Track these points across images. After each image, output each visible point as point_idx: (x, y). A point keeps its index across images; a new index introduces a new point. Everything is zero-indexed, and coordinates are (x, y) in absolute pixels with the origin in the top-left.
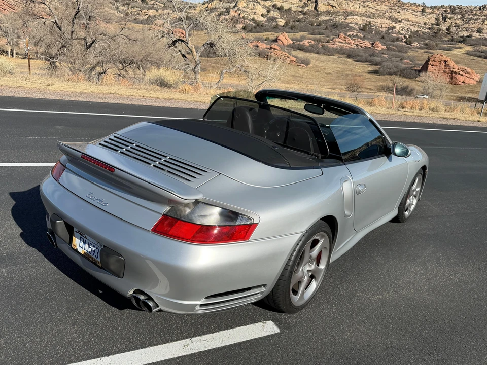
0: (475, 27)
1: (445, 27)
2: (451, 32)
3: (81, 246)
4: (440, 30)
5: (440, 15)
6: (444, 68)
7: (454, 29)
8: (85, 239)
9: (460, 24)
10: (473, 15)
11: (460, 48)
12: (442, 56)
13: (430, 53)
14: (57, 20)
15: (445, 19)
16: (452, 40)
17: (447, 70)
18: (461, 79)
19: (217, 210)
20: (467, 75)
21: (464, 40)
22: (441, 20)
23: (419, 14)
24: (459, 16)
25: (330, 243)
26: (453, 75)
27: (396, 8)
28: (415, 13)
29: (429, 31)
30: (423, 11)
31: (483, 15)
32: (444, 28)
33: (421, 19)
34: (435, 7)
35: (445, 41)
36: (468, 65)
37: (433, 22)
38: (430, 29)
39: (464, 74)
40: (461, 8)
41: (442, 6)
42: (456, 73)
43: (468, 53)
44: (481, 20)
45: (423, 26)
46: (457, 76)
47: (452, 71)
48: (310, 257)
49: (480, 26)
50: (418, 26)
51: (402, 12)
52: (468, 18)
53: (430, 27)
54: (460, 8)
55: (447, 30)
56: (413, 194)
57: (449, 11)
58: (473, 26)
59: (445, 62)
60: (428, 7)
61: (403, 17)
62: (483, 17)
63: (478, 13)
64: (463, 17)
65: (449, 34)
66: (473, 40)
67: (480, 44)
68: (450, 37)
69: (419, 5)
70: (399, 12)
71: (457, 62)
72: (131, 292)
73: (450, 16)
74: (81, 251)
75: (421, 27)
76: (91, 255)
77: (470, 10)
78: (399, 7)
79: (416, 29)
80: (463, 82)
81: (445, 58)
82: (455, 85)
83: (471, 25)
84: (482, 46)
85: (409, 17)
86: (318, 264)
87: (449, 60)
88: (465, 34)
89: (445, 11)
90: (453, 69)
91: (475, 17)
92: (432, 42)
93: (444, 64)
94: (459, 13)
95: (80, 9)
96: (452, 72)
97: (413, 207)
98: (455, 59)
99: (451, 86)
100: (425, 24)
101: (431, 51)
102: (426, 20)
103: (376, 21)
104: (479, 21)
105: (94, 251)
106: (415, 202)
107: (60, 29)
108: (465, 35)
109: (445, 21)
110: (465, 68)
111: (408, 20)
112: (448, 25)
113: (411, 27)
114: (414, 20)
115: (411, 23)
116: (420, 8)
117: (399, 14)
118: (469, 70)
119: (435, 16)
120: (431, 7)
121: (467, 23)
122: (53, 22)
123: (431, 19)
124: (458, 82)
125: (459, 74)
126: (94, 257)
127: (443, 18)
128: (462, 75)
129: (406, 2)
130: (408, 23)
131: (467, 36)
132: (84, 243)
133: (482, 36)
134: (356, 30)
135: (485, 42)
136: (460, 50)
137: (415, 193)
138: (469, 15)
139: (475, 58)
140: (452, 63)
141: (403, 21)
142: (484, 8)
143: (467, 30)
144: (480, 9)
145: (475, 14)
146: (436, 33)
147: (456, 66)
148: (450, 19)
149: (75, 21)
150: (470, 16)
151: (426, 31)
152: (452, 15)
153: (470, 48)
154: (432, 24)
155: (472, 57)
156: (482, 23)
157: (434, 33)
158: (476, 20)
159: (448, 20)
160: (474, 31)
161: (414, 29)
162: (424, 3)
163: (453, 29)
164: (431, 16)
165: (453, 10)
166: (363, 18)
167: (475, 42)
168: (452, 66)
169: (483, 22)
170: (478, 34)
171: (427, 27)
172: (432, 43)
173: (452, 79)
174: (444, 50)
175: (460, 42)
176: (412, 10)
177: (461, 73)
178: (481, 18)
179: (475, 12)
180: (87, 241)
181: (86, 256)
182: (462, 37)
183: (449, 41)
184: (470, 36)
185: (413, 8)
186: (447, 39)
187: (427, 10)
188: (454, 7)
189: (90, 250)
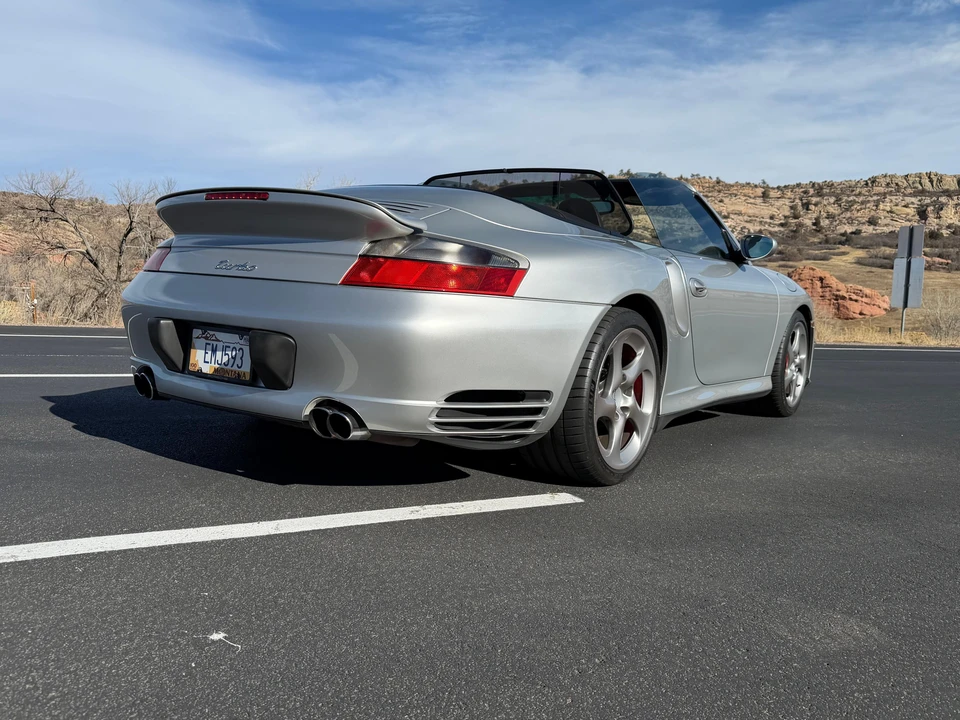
0: (864, 215)
1: (810, 219)
2: (822, 228)
3: (208, 359)
4: (800, 225)
5: (797, 201)
6: (820, 290)
7: (827, 222)
8: (215, 343)
9: (836, 212)
10: (855, 195)
11: (844, 254)
12: (813, 270)
13: (791, 267)
14: (90, 249)
15: (806, 206)
16: (827, 241)
17: (827, 294)
18: (855, 308)
20: (864, 299)
21: (847, 239)
22: (800, 208)
23: (759, 201)
24: (832, 200)
25: (656, 365)
26: (840, 301)
27: (716, 194)
28: (752, 201)
29: (782, 229)
30: (765, 196)
31: (875, 194)
32: (808, 221)
33: (765, 211)
34: (785, 187)
35: (814, 243)
36: (863, 283)
37: (787, 214)
38: (782, 225)
39: (859, 298)
40: (833, 185)
41: (799, 185)
42: (844, 298)
43: (859, 262)
44: (872, 204)
45: (768, 220)
46: (848, 303)
47: (837, 296)
48: (624, 377)
49: (873, 213)
50: (761, 222)
51: (726, 200)
52: (847, 202)
53: (782, 221)
54: (831, 185)
55: (814, 224)
57: (811, 191)
58: (859, 214)
59: (821, 279)
60: (773, 188)
61: (731, 208)
62: (875, 198)
63: (864, 191)
64: (838, 201)
65: (819, 231)
66: (864, 238)
67: (878, 245)
68: (821, 236)
69: (756, 186)
70: (721, 201)
71: (842, 280)
72: (307, 412)
73: (814, 200)
74: (207, 369)
75: (766, 223)
76: (229, 367)
77: (850, 188)
78: (719, 191)
79: (758, 228)
80: (861, 314)
81: (819, 273)
82: (847, 319)
83: (855, 212)
84: (883, 248)
85: (742, 209)
86: (639, 399)
87: (828, 276)
88: (849, 229)
89: (805, 192)
90: (838, 290)
91: (861, 199)
92: (790, 248)
93: (819, 283)
94: (830, 195)
95: (134, 224)
96: (837, 297)
97: (799, 391)
98: (837, 274)
99: (840, 321)
100: (772, 218)
101: (791, 263)
102: (773, 211)
103: (680, 221)
104: (868, 205)
105: (234, 358)
106: (801, 381)
107: (96, 265)
108: (849, 231)
109: (808, 209)
110: (860, 287)
111: (740, 214)
112: (815, 215)
113: (748, 225)
114: (751, 212)
115: (746, 218)
116: (759, 191)
117: (721, 204)
118: (867, 291)
119: (787, 202)
120: (778, 188)
121: (847, 210)
122: (81, 252)
123: (781, 208)
124: (851, 315)
125: (851, 299)
126: (235, 368)
127: (803, 205)
128: (856, 301)
129: (732, 182)
130: (741, 217)
131: (852, 233)
132: (214, 351)
133: (880, 229)
134: (647, 238)
135: (887, 240)
136: (844, 258)
137: (797, 361)
138: (848, 196)
139: (874, 269)
140: (833, 282)
141: (732, 216)
142: (873, 182)
143: (850, 221)
144: (867, 184)
145: (860, 194)
146: (794, 231)
147: (841, 286)
148: (816, 205)
149: (125, 247)
150: (851, 198)
151: (777, 229)
152: (818, 199)
153: (861, 253)
154: (785, 217)
155: (868, 269)
156: (874, 208)
157: (793, 231)
158: (862, 203)
159: (812, 207)
160: (864, 223)
161: (753, 228)
162: (764, 183)
163: (825, 223)
164: (781, 202)
165: (819, 190)
166: (657, 218)
167: (868, 242)
168: (834, 286)
169: (877, 206)
170: (872, 227)
171: (777, 222)
172: (791, 249)
173: (838, 309)
174: (815, 259)
175: (842, 243)
176: (745, 196)
177: (854, 297)
178: (871, 199)
179: (858, 190)
180: (220, 345)
181: (219, 376)
182: (843, 235)
183: (820, 243)
184: (857, 232)
185: (746, 191)
186: (816, 240)
187: (772, 194)
188: (819, 184)
189: (225, 359)
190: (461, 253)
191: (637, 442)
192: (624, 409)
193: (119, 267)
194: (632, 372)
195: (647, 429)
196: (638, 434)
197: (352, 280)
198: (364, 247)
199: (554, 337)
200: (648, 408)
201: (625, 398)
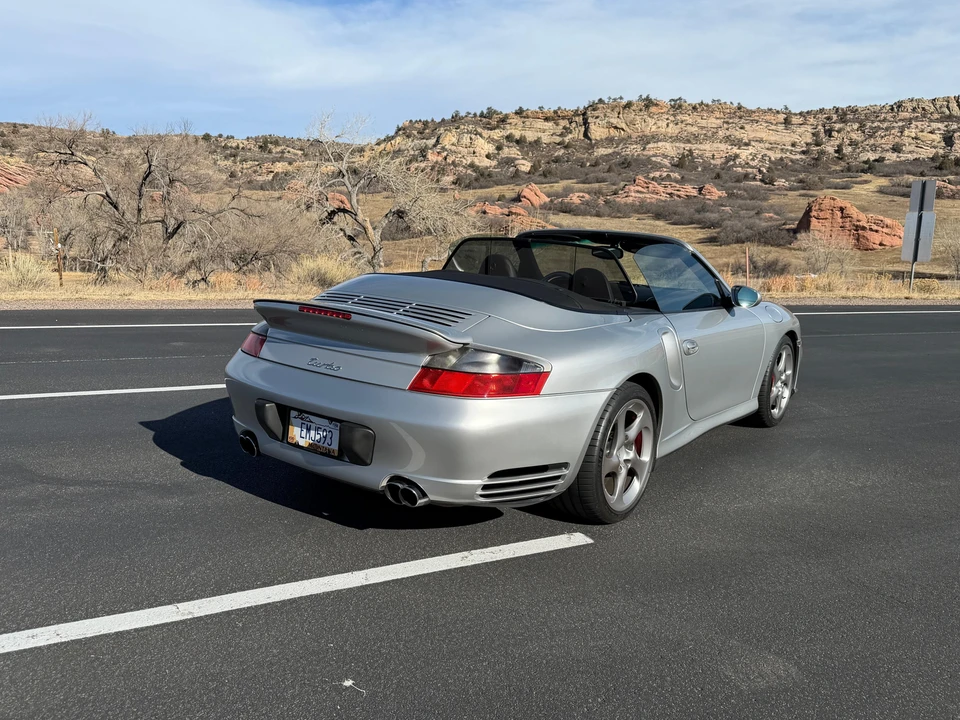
0: (888, 141)
1: (833, 146)
2: (843, 154)
3: (304, 434)
4: (823, 153)
5: (820, 127)
6: (840, 220)
7: (850, 149)
8: (309, 424)
9: (860, 139)
10: (879, 121)
11: (866, 182)
12: (834, 199)
13: (812, 196)
14: (110, 192)
15: (829, 133)
16: (849, 169)
17: (847, 225)
18: (875, 238)
19: (494, 358)
20: (885, 230)
21: (870, 167)
22: (822, 135)
23: (781, 127)
24: (856, 126)
25: (653, 421)
26: (860, 232)
27: (737, 120)
28: (773, 127)
29: (803, 157)
30: (787, 122)
31: (900, 120)
32: (830, 149)
33: (786, 137)
34: (808, 112)
35: (836, 171)
36: (885, 213)
37: (809, 141)
38: (803, 152)
39: (879, 228)
40: (857, 110)
41: (822, 111)
42: (864, 228)
43: (881, 191)
44: (897, 130)
45: (790, 148)
46: (868, 234)
47: (857, 226)
48: (627, 437)
49: (897, 139)
50: (782, 149)
51: (747, 127)
52: (871, 128)
53: (804, 149)
54: (854, 111)
55: (836, 152)
56: (780, 379)
57: (835, 117)
58: (883, 141)
59: (842, 209)
60: (796, 114)
61: (752, 135)
62: (900, 124)
63: (889, 116)
64: (862, 127)
65: (841, 159)
66: (886, 166)
67: (902, 173)
68: (843, 164)
69: (778, 112)
70: (742, 128)
71: (863, 209)
72: (384, 483)
73: (837, 126)
74: (303, 443)
75: (787, 150)
76: (321, 444)
77: (874, 113)
78: (740, 118)
79: (779, 156)
80: (881, 244)
81: (840, 202)
82: (867, 250)
83: (878, 139)
84: (906, 176)
85: (763, 135)
86: (639, 451)
87: (848, 205)
88: (872, 156)
89: (828, 118)
90: (859, 221)
91: (885, 125)
92: (811, 176)
93: (839, 214)
94: (854, 121)
95: (153, 168)
96: (857, 228)
97: (784, 403)
98: (859, 203)
99: (859, 252)
100: (793, 145)
101: (811, 192)
102: (795, 138)
103: (702, 147)
104: (893, 131)
105: (325, 437)
106: (787, 393)
107: (116, 208)
108: (872, 158)
109: (830, 136)
110: (881, 218)
111: (761, 141)
112: (837, 142)
113: (769, 153)
114: (773, 138)
115: (767, 145)
116: (781, 117)
117: (743, 131)
118: (888, 221)
119: (809, 128)
120: (801, 114)
121: (871, 136)
122: (102, 195)
123: (803, 135)
124: (871, 245)
125: (871, 230)
126: (326, 445)
127: (825, 131)
128: (877, 231)
129: (754, 108)
130: (762, 145)
131: (876, 160)
132: (309, 430)
133: (903, 157)
134: (666, 166)
135: (910, 167)
136: (866, 186)
137: (783, 377)
138: (873, 122)
139: (896, 198)
140: (854, 212)
141: (753, 143)
142: (899, 107)
143: (874, 148)
144: (892, 109)
145: (885, 120)
146: (816, 159)
147: (862, 216)
148: (839, 131)
149: (144, 189)
150: (876, 124)
151: (798, 157)
152: (841, 125)
153: (883, 182)
154: (807, 144)
155: (890, 198)
156: (899, 134)
157: (814, 159)
158: (887, 129)
159: (835, 134)
160: (887, 150)
161: (775, 155)
162: (786, 108)
163: (847, 150)
164: (803, 129)
165: (843, 115)
166: (677, 145)
167: (892, 170)
168: (855, 216)
169: (902, 132)
170: (895, 154)
171: (799, 149)
172: (813, 178)
173: (858, 240)
174: (836, 188)
175: (864, 171)
176: (767, 122)
177: (875, 227)
178: (895, 124)
179: (883, 115)
180: (313, 426)
181: (313, 448)
182: (865, 162)
183: (842, 171)
184: (880, 160)
185: (768, 117)
186: (838, 168)
187: (795, 120)
188: (842, 109)
189: (318, 437)
190: (499, 362)
191: (637, 486)
192: (626, 461)
193: (139, 210)
194: (633, 432)
195: (645, 473)
196: (638, 478)
197: (417, 387)
198: (425, 359)
199: (570, 422)
200: (646, 457)
201: (628, 453)
